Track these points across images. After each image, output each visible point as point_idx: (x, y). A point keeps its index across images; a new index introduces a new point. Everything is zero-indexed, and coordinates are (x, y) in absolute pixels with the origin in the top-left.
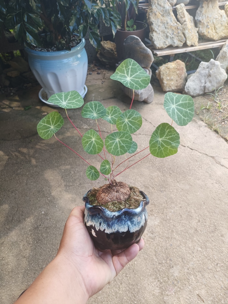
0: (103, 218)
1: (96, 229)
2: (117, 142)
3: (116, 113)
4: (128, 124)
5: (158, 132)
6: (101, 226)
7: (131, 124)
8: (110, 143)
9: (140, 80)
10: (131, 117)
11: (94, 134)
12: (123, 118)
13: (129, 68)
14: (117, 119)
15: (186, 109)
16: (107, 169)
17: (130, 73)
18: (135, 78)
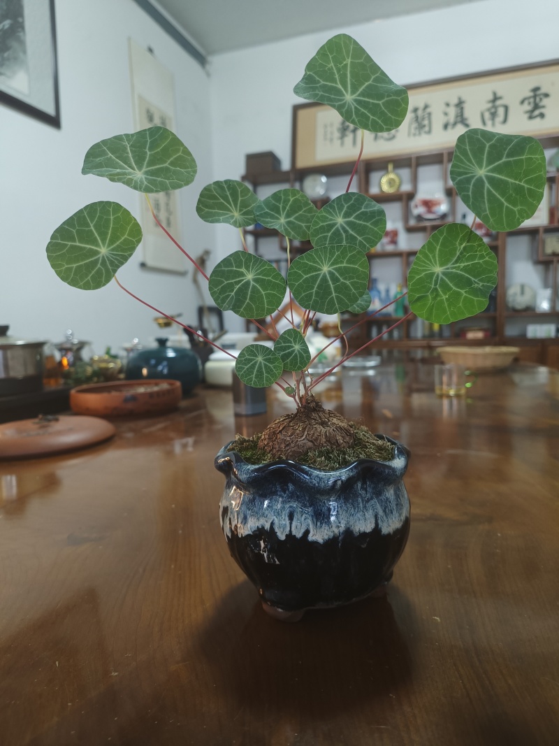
0: (298, 497)
1: (279, 534)
2: (325, 276)
3: (300, 208)
4: (346, 231)
5: (435, 248)
7: (352, 230)
8: (305, 281)
9: (380, 102)
10: (355, 211)
11: (250, 261)
12: (332, 216)
13: (346, 65)
14: (303, 225)
15: (520, 181)
16: (296, 355)
17: (350, 80)
18: (364, 96)
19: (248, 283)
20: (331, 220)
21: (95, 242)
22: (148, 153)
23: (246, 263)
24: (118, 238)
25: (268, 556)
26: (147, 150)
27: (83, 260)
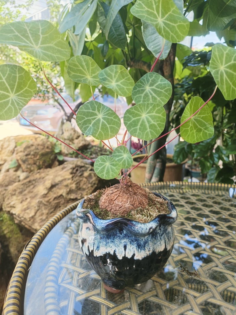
0: (128, 237)
1: (118, 257)
2: (144, 119)
4: (151, 94)
6: (127, 251)
7: (155, 94)
8: (133, 122)
9: (176, 25)
10: (155, 83)
11: (100, 107)
12: (144, 85)
14: (125, 87)
16: (125, 160)
17: (161, 10)
18: (168, 20)
19: (99, 120)
20: (143, 87)
21: (6, 90)
22: (41, 36)
23: (98, 108)
25: (112, 267)
26: (40, 34)
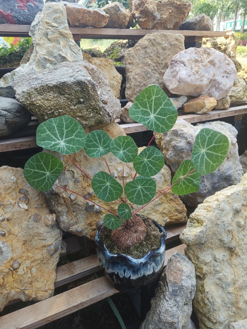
0: (127, 265)
1: (120, 276)
2: (139, 190)
3: (129, 145)
4: (148, 165)
6: (126, 274)
7: (151, 164)
9: (165, 118)
10: (152, 156)
12: (143, 158)
13: (152, 100)
15: (218, 153)
16: (126, 214)
17: (154, 107)
18: (159, 115)
19: (107, 187)
20: (142, 160)
21: (44, 170)
22: (65, 131)
23: (106, 178)
24: (54, 169)
27: (39, 178)
